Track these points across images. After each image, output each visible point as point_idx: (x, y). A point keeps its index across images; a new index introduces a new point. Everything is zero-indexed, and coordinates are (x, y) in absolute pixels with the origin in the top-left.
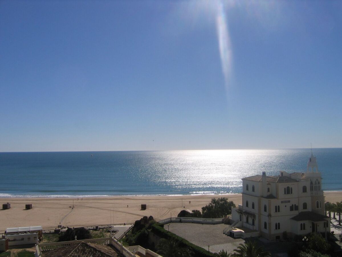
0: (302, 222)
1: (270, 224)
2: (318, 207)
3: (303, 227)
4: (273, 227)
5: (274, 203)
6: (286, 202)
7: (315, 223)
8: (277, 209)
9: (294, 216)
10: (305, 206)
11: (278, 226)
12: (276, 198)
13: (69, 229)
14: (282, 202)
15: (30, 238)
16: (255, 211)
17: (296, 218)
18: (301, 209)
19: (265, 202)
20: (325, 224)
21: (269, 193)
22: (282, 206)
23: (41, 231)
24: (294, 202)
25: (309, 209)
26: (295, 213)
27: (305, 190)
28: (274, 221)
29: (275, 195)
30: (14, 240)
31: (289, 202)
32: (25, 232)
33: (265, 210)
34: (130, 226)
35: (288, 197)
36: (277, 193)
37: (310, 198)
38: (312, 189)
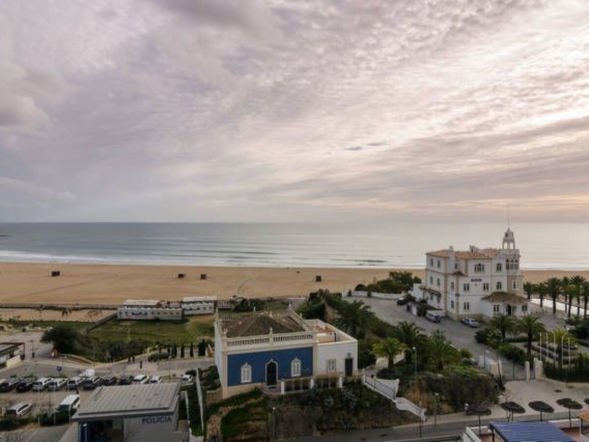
0: (496, 303)
1: (457, 304)
2: (515, 287)
3: (496, 309)
4: (461, 306)
5: (463, 281)
6: (476, 280)
7: (512, 305)
8: (467, 288)
9: (483, 297)
10: (499, 285)
11: (467, 306)
12: (466, 276)
13: (244, 300)
14: (472, 280)
15: (205, 309)
16: (441, 289)
17: (486, 298)
18: (493, 289)
19: (452, 279)
20: (523, 307)
21: (457, 271)
22: (472, 285)
23: (216, 301)
24: (484, 281)
25: (504, 289)
26: (489, 293)
27: (499, 267)
28: (462, 301)
29: (463, 272)
30: (191, 310)
31: (480, 280)
32: (201, 302)
33: (453, 287)
34: (304, 298)
35: (478, 275)
36: (466, 271)
37: (506, 277)
38: (508, 267)
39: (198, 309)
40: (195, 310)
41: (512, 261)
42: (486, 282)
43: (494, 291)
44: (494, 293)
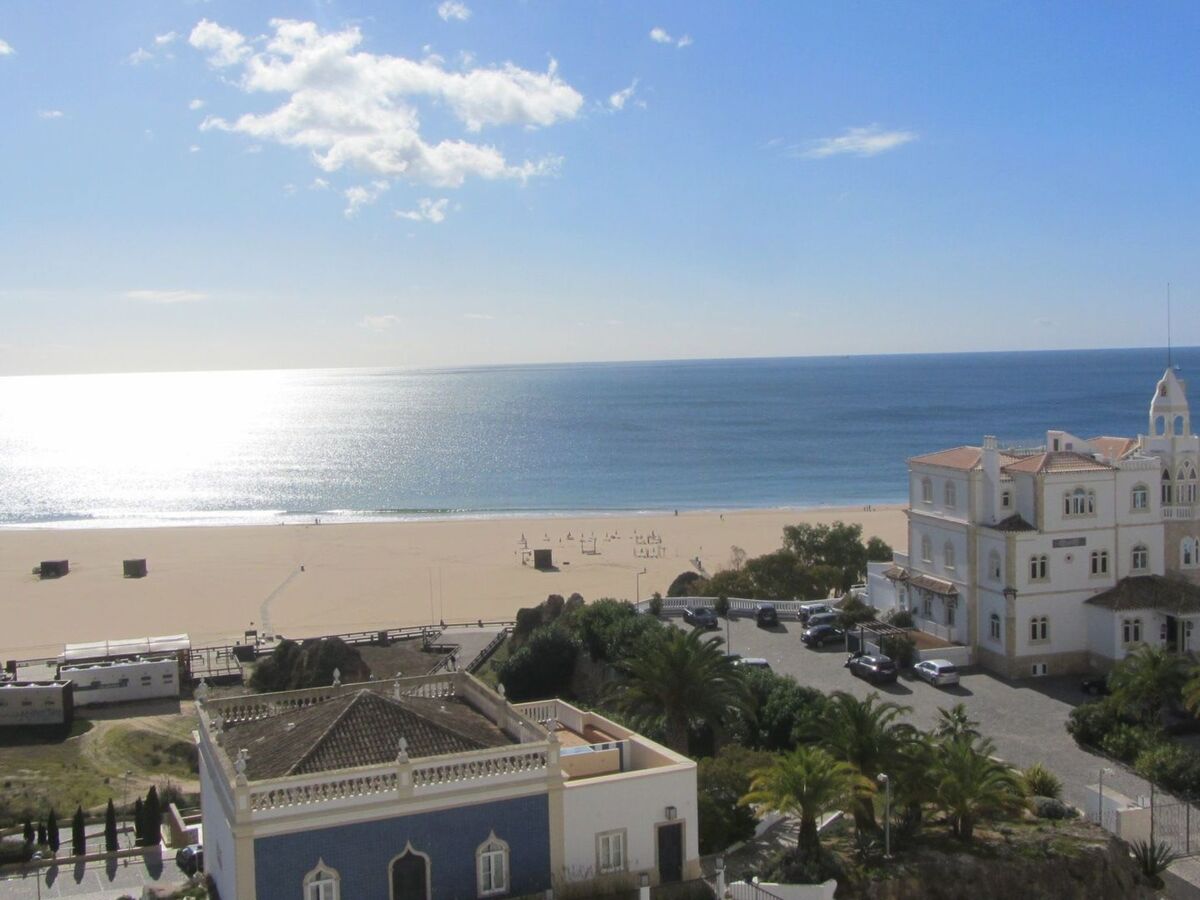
0: (1131, 614)
1: (1011, 620)
2: (1187, 560)
3: (1132, 632)
4: (1022, 630)
5: (1026, 546)
6: (1069, 543)
7: (1182, 617)
8: (1039, 569)
9: (1093, 594)
10: (1139, 555)
11: (1040, 629)
12: (1036, 529)
13: (286, 645)
14: (1056, 544)
15: (149, 678)
17: (1103, 600)
18: (1122, 567)
19: (996, 540)
21: (1007, 513)
22: (1056, 558)
23: (185, 653)
24: (1095, 543)
25: (1157, 567)
26: (1107, 582)
27: (1140, 497)
28: (1024, 611)
29: (1028, 518)
30: (95, 685)
31: (1082, 542)
32: (132, 657)
33: (995, 571)
35: (1077, 525)
36: (1037, 512)
37: (1161, 528)
38: (1167, 496)
39: (124, 682)
40: (111, 686)
41: (1181, 477)
42: (1099, 549)
43: (1123, 575)
44: (1127, 580)
